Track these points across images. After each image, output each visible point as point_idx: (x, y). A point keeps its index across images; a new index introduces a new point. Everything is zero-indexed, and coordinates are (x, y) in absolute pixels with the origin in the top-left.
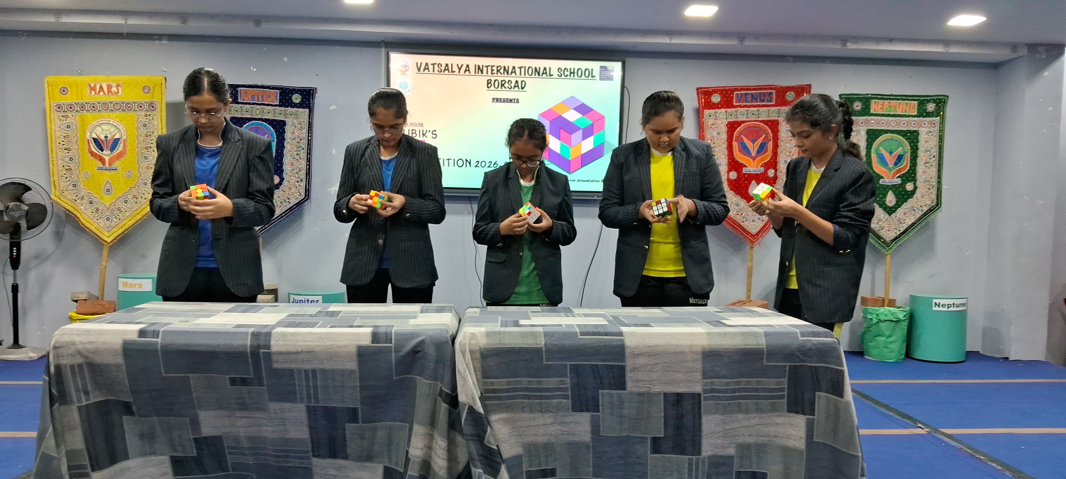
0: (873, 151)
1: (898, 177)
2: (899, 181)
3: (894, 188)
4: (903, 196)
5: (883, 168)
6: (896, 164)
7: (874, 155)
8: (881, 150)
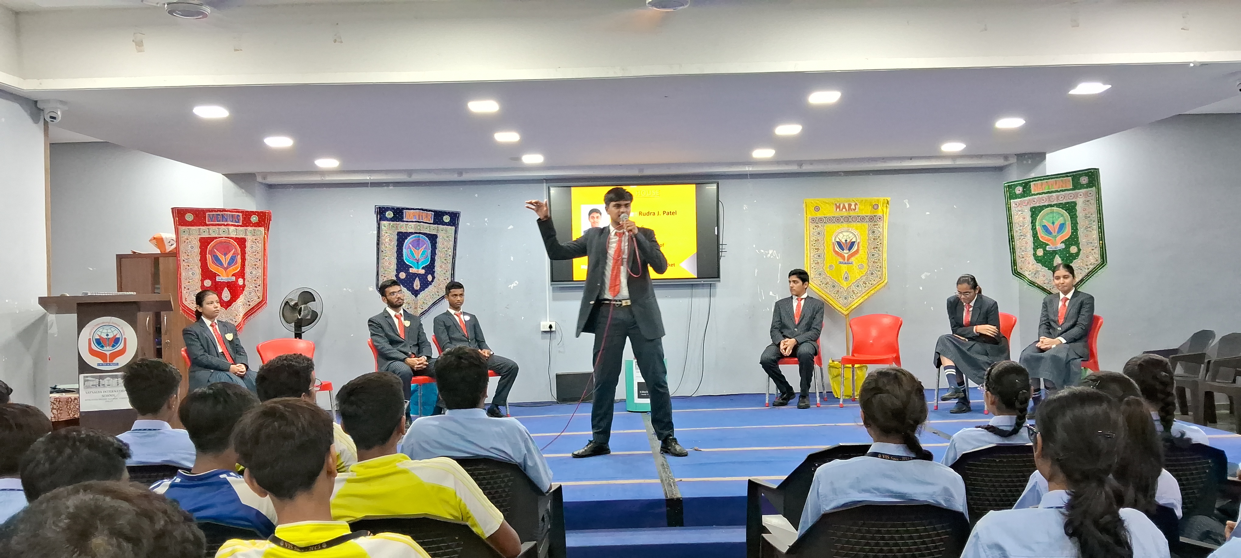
0: (1037, 224)
1: (1062, 242)
2: (1063, 246)
3: (1060, 252)
5: (1047, 237)
6: (1058, 232)
7: (1039, 228)
8: (1045, 222)
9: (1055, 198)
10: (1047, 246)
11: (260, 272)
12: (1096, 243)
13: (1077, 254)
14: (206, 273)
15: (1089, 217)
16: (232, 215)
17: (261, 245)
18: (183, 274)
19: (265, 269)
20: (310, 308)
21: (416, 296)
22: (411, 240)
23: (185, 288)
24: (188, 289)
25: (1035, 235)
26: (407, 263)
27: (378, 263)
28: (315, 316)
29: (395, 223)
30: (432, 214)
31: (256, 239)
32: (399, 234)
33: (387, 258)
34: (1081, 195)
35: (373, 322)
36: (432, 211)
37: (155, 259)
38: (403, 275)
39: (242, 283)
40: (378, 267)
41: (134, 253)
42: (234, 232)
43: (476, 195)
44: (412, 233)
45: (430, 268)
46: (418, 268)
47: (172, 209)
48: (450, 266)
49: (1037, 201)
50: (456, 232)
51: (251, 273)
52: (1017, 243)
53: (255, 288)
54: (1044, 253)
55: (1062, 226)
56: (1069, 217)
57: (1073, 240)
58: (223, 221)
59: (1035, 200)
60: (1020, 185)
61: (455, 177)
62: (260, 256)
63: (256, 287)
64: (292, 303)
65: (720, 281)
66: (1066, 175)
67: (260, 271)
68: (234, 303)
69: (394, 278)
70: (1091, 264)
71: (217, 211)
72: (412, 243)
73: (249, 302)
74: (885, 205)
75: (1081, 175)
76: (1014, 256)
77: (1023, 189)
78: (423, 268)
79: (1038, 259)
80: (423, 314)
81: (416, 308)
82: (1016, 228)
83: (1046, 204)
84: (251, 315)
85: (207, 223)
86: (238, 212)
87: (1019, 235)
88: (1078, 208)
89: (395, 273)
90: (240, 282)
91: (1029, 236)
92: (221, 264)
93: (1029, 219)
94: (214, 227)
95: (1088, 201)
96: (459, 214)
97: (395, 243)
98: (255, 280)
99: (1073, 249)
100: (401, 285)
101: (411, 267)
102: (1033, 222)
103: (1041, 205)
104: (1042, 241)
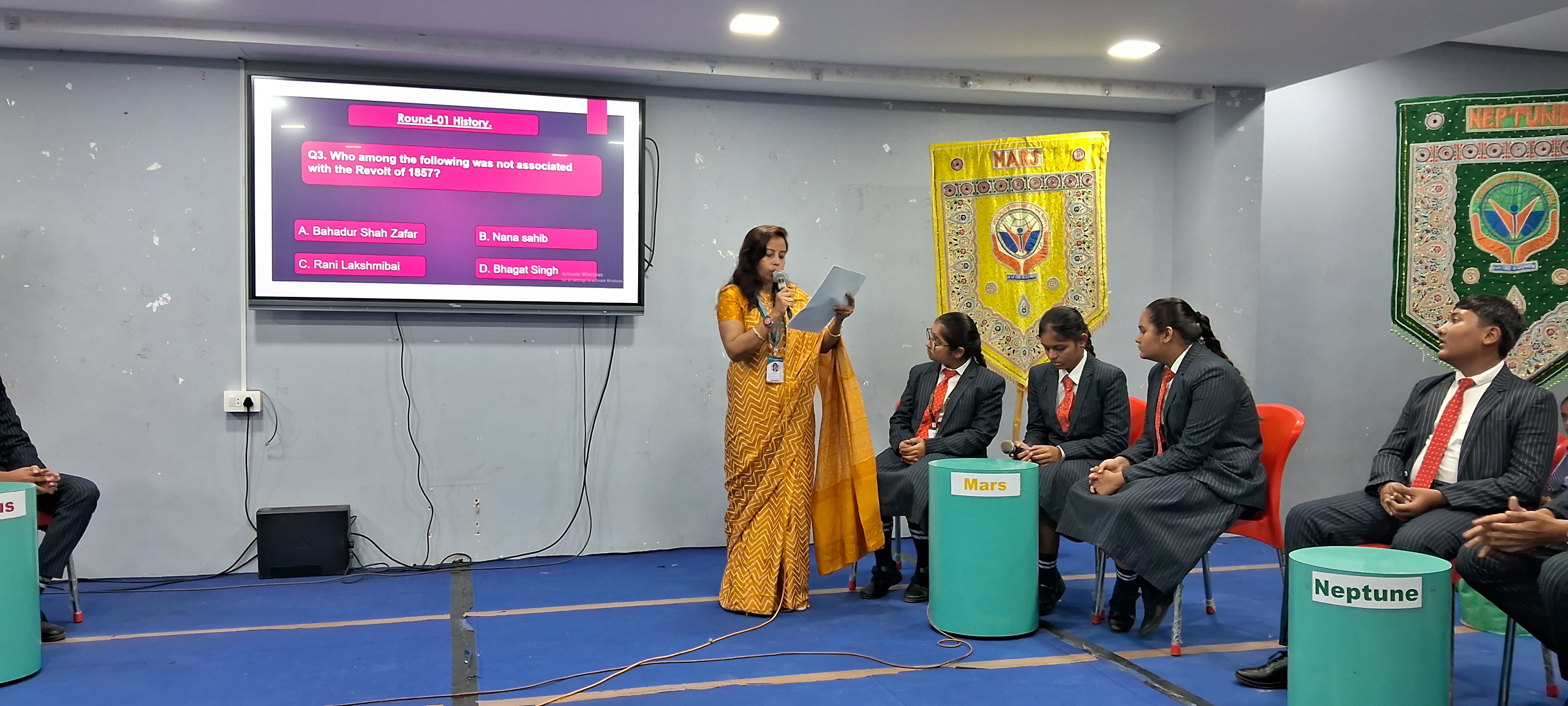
0: (1471, 207)
2: (1534, 266)
3: (1524, 281)
4: (1544, 297)
5: (1493, 240)
6: (1525, 232)
7: (1475, 217)
8: (1492, 204)
9: (1525, 150)
25: (1463, 234)
49: (1476, 151)
52: (1414, 247)
54: (1480, 279)
55: (1536, 219)
56: (1558, 198)
59: (1474, 149)
60: (1441, 107)
74: (1097, 151)
77: (1446, 119)
83: (1500, 160)
87: (1421, 228)
91: (1447, 235)
93: (1451, 193)
99: (1560, 276)
102: (1462, 203)
103: (1487, 161)
104: (1482, 249)
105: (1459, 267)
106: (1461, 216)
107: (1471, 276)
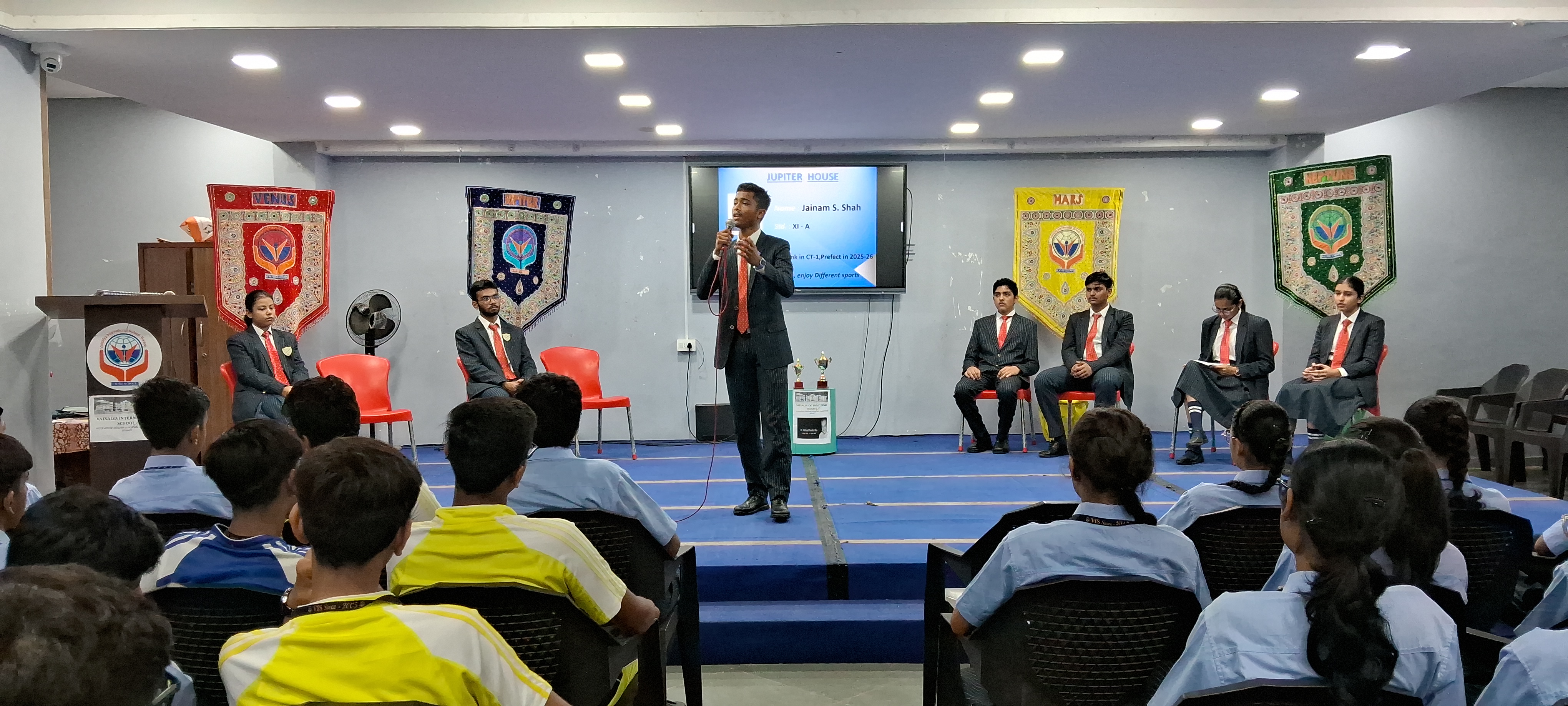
0: (1309, 225)
1: (1340, 249)
2: (1341, 254)
3: (1337, 262)
5: (1322, 242)
6: (1336, 236)
7: (1311, 230)
8: (1320, 223)
9: (1334, 193)
10: (1321, 255)
11: (320, 269)
12: (1383, 250)
13: (1359, 265)
14: (252, 270)
15: (1376, 217)
16: (285, 195)
17: (321, 235)
18: (223, 270)
19: (326, 265)
20: (384, 315)
21: (518, 303)
22: (513, 231)
23: (225, 287)
24: (229, 289)
25: (1306, 240)
26: (507, 261)
27: (470, 260)
28: (390, 326)
29: (492, 209)
30: (539, 199)
31: (315, 227)
32: (497, 223)
33: (481, 254)
34: (1366, 189)
35: (461, 335)
36: (538, 194)
37: (188, 250)
38: (501, 276)
39: (298, 283)
40: (470, 265)
41: (162, 241)
42: (287, 217)
43: (597, 176)
44: (513, 223)
45: (536, 268)
46: (521, 268)
47: (208, 186)
48: (561, 266)
49: (1310, 196)
50: (569, 222)
51: (309, 270)
52: (1283, 249)
53: (314, 290)
54: (1316, 263)
55: (1341, 229)
56: (1351, 217)
57: (1354, 247)
58: (272, 203)
59: (1309, 195)
60: (1290, 175)
61: (569, 152)
62: (320, 248)
63: (315, 288)
64: (362, 309)
65: (905, 291)
66: (1349, 163)
67: (321, 267)
68: (287, 308)
69: (491, 280)
70: (1375, 278)
71: (265, 190)
72: (513, 235)
73: (306, 306)
74: (1117, 198)
75: (1367, 164)
76: (1278, 267)
77: (1294, 180)
78: (527, 268)
79: (1309, 270)
80: (527, 326)
81: (518, 318)
82: (1282, 230)
83: (1322, 199)
84: (309, 323)
85: (253, 205)
86: (293, 191)
87: (1286, 238)
88: (1363, 206)
89: (492, 273)
90: (296, 281)
91: (1298, 240)
92: (271, 258)
93: (1299, 219)
94: (261, 211)
95: (1375, 197)
96: (573, 198)
97: (491, 234)
98: (314, 280)
99: (1354, 259)
100: (498, 288)
101: (512, 266)
102: (1305, 223)
103: (1315, 201)
104: (1315, 246)
105: (1305, 257)
106: (1305, 231)
107: (1312, 261)
